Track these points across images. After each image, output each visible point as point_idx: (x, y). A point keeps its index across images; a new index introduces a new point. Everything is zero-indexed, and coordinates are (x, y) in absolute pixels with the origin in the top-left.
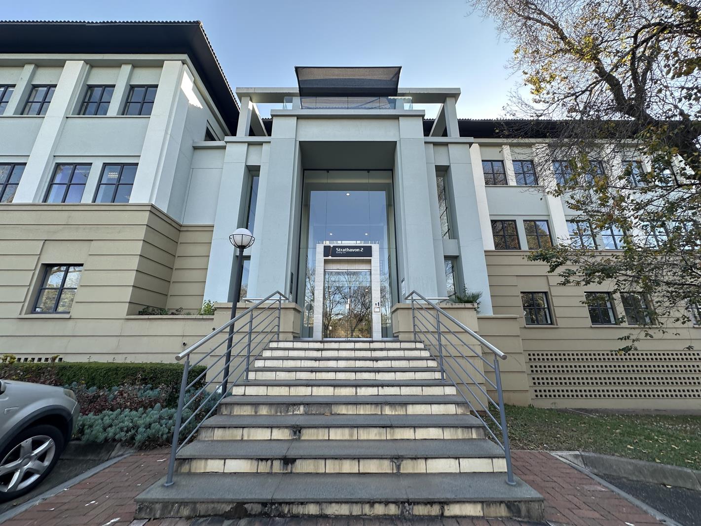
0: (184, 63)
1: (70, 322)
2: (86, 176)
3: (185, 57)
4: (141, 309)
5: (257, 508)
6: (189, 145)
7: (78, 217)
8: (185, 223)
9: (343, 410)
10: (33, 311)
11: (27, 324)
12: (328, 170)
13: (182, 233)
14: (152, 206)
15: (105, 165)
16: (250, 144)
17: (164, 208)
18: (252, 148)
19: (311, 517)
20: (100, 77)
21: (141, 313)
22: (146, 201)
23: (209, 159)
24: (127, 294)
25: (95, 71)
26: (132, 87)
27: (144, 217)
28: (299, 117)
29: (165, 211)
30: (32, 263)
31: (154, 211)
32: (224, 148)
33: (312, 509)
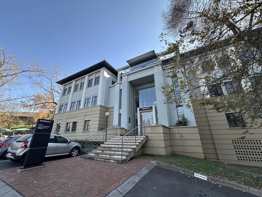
0: (104, 69)
1: (89, 133)
2: (90, 100)
3: (104, 68)
4: (101, 129)
5: (91, 158)
6: (108, 87)
7: (89, 110)
8: (109, 107)
9: (113, 149)
10: (84, 131)
11: (83, 133)
12: (140, 85)
13: (108, 110)
14: (101, 105)
15: (93, 97)
16: (120, 83)
17: (103, 105)
18: (121, 84)
19: (95, 160)
20: (91, 78)
21: (101, 130)
22: (99, 104)
23: (112, 90)
24: (97, 126)
25: (90, 76)
26: (96, 78)
27: (99, 108)
28: (128, 75)
29: (104, 105)
30: (83, 121)
31: (101, 106)
32: (115, 86)
33: (96, 159)
